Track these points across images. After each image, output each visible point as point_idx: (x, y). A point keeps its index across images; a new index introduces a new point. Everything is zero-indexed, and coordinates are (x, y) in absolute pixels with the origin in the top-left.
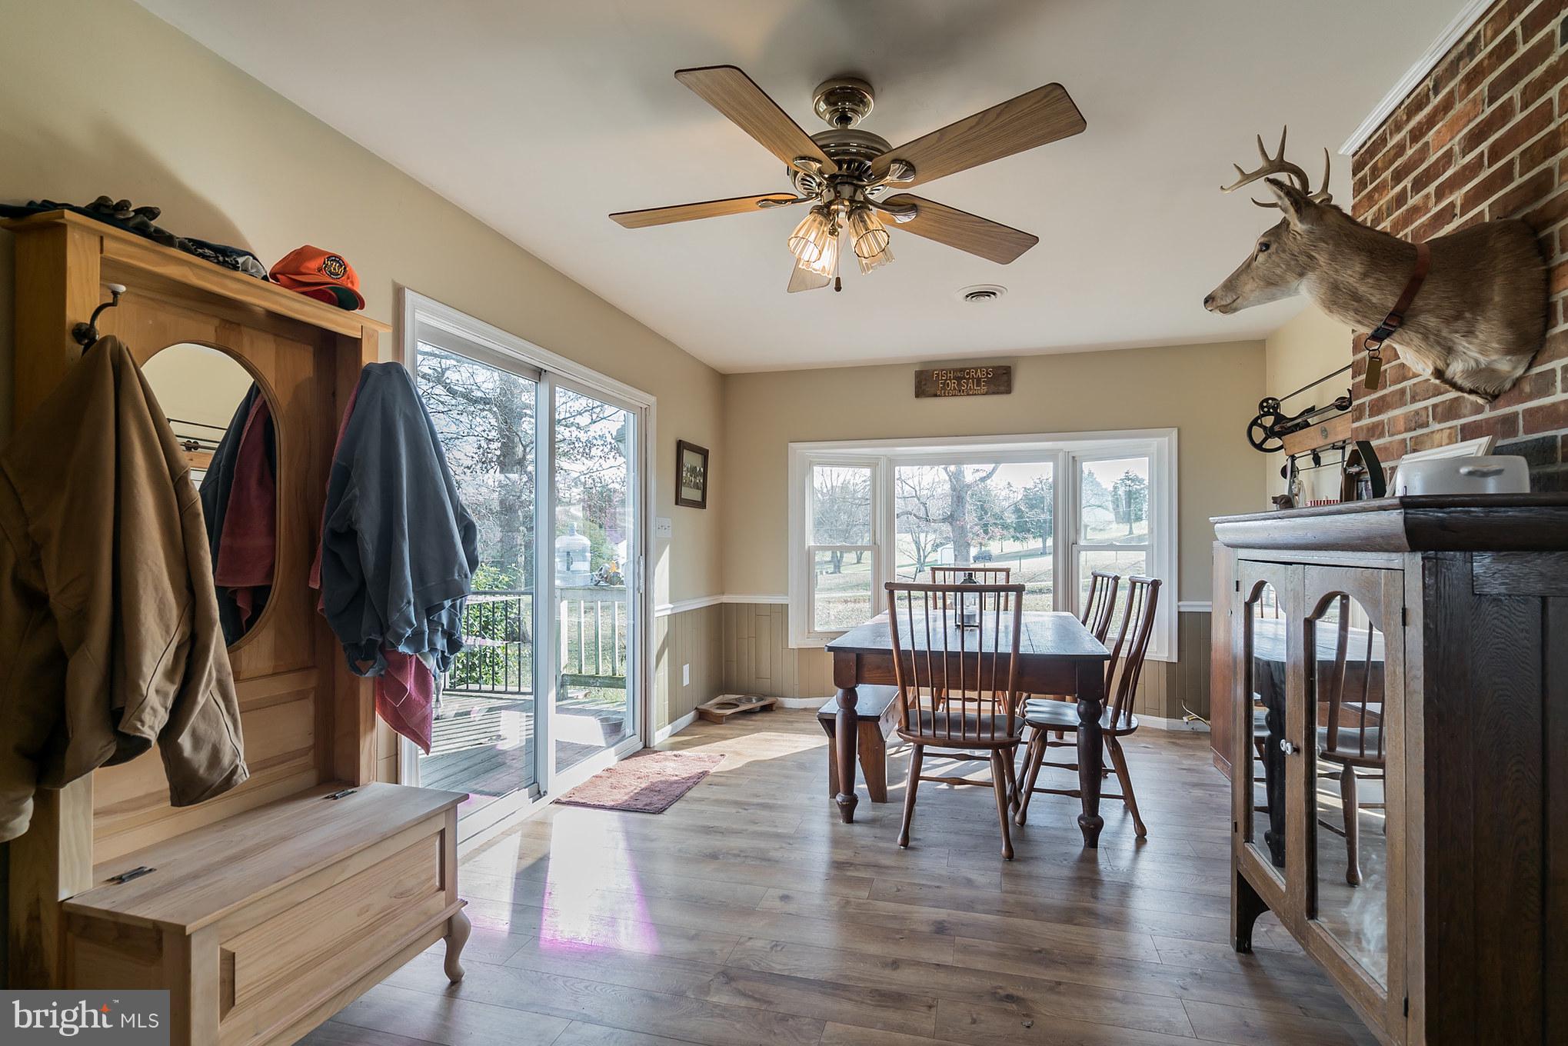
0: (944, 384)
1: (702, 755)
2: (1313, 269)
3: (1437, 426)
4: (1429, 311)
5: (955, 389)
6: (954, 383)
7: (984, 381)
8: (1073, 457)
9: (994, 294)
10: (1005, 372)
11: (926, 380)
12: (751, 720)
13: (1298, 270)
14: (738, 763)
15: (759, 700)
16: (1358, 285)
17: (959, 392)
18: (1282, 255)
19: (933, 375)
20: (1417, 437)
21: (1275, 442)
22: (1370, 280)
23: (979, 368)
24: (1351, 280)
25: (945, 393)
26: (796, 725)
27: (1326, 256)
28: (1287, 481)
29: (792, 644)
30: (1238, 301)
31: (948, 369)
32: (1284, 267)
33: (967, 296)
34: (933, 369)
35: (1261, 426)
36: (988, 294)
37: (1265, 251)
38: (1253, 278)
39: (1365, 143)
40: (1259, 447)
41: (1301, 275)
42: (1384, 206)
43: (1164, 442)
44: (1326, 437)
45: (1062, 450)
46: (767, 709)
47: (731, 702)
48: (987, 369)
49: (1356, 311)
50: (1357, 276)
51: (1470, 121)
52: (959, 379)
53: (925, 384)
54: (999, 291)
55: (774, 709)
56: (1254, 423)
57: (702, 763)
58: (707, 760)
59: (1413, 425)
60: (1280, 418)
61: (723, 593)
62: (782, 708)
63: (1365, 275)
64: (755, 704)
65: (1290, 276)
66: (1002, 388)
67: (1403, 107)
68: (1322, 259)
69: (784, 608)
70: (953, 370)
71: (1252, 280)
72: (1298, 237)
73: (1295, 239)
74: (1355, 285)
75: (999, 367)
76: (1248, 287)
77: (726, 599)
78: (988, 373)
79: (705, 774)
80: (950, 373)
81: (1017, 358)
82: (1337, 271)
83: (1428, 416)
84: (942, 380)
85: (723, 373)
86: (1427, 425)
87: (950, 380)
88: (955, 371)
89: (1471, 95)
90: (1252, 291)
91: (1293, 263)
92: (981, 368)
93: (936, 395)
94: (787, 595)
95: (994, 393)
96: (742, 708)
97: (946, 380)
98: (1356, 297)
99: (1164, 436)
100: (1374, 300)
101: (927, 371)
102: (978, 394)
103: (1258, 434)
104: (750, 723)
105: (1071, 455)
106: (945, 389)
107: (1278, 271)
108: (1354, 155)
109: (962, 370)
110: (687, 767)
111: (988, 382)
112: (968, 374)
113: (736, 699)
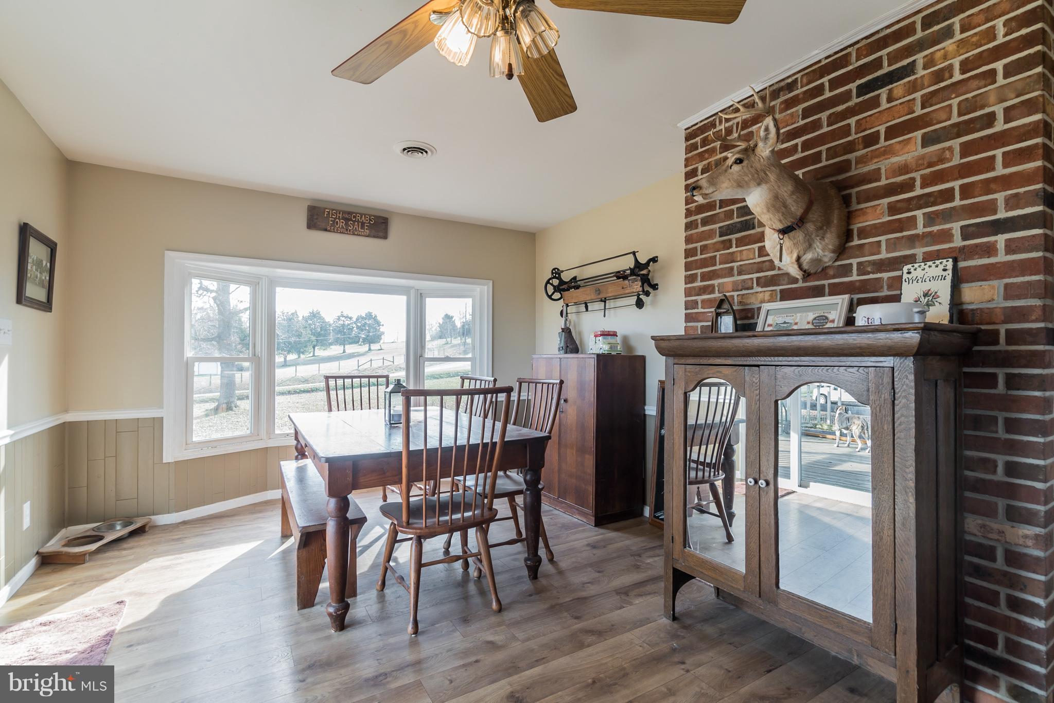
0: (334, 221)
1: (87, 611)
2: (766, 183)
3: (760, 289)
4: (813, 221)
5: (343, 227)
6: (343, 222)
7: (367, 226)
8: (421, 294)
9: (426, 152)
10: (383, 221)
11: (317, 214)
12: (125, 549)
13: (758, 181)
14: (150, 607)
15: (125, 525)
16: (787, 198)
17: (346, 231)
18: (750, 169)
19: (324, 212)
20: (743, 295)
21: (557, 295)
22: (794, 197)
23: (363, 214)
24: (785, 194)
25: (334, 229)
26: (188, 542)
27: (775, 176)
28: (564, 319)
29: (168, 457)
30: (716, 193)
31: (338, 210)
32: (750, 176)
33: (404, 149)
34: (325, 207)
35: (552, 284)
36: (421, 150)
37: (738, 163)
38: (729, 179)
39: (697, 124)
40: (550, 297)
41: (759, 184)
42: (713, 162)
43: (483, 290)
44: (599, 294)
45: (413, 287)
46: (140, 531)
47: (88, 534)
48: (370, 216)
49: (783, 214)
50: (789, 193)
51: (787, 125)
52: (347, 220)
53: (317, 219)
54: (432, 152)
55: (147, 529)
56: (548, 282)
57: (96, 622)
58: (99, 615)
59: (740, 287)
60: (562, 282)
61: (66, 411)
62: (155, 527)
63: (793, 193)
64: (120, 531)
65: (752, 183)
66: (381, 234)
67: (731, 109)
68: (772, 177)
69: (158, 423)
70: (341, 211)
71: (728, 181)
72: (762, 160)
73: (759, 160)
74: (786, 197)
75: (380, 217)
76: (725, 185)
77: (71, 417)
78: (370, 220)
79: (110, 635)
80: (339, 214)
81: (392, 213)
82: (779, 187)
83: (753, 283)
84: (332, 218)
85: (69, 158)
86: (752, 288)
87: (339, 219)
88: (344, 212)
89: (789, 112)
90: (727, 188)
91: (756, 175)
92: (365, 215)
93: (326, 230)
94: (163, 408)
95: (374, 237)
96: (109, 537)
97: (336, 218)
98: (785, 205)
99: (484, 285)
100: (793, 209)
101: (319, 208)
102: (362, 236)
103: (550, 289)
104: (124, 552)
105: (419, 292)
106: (335, 227)
107: (746, 179)
108: (686, 129)
109: (350, 213)
110: (75, 635)
111: (371, 227)
112: (355, 217)
113: (93, 529)
